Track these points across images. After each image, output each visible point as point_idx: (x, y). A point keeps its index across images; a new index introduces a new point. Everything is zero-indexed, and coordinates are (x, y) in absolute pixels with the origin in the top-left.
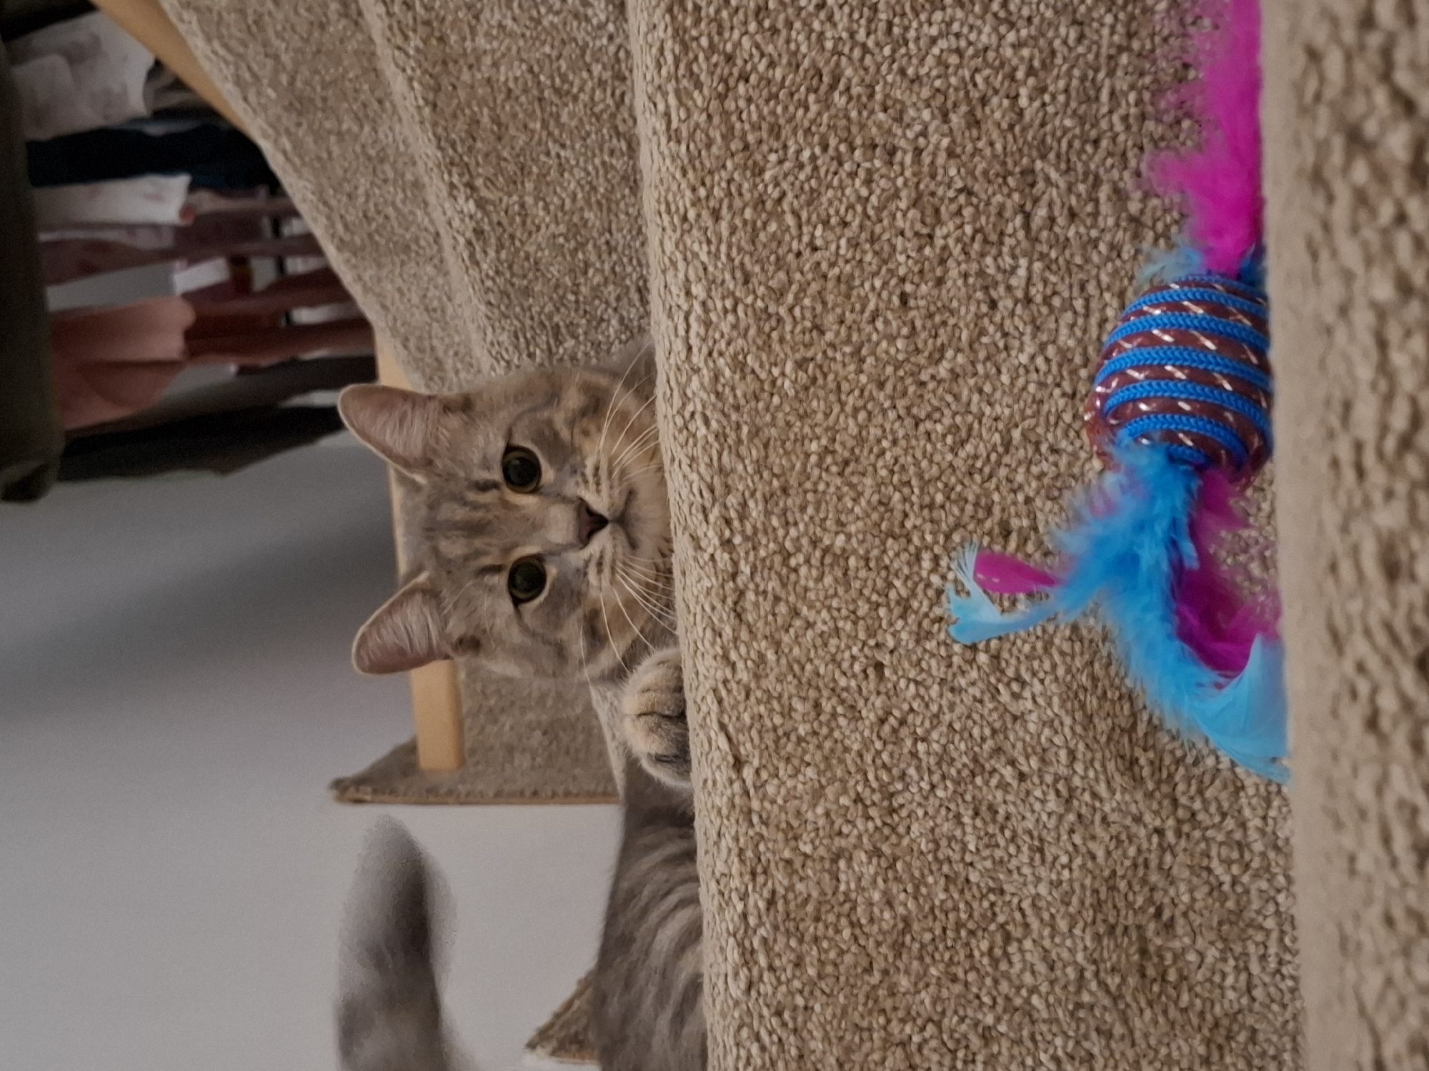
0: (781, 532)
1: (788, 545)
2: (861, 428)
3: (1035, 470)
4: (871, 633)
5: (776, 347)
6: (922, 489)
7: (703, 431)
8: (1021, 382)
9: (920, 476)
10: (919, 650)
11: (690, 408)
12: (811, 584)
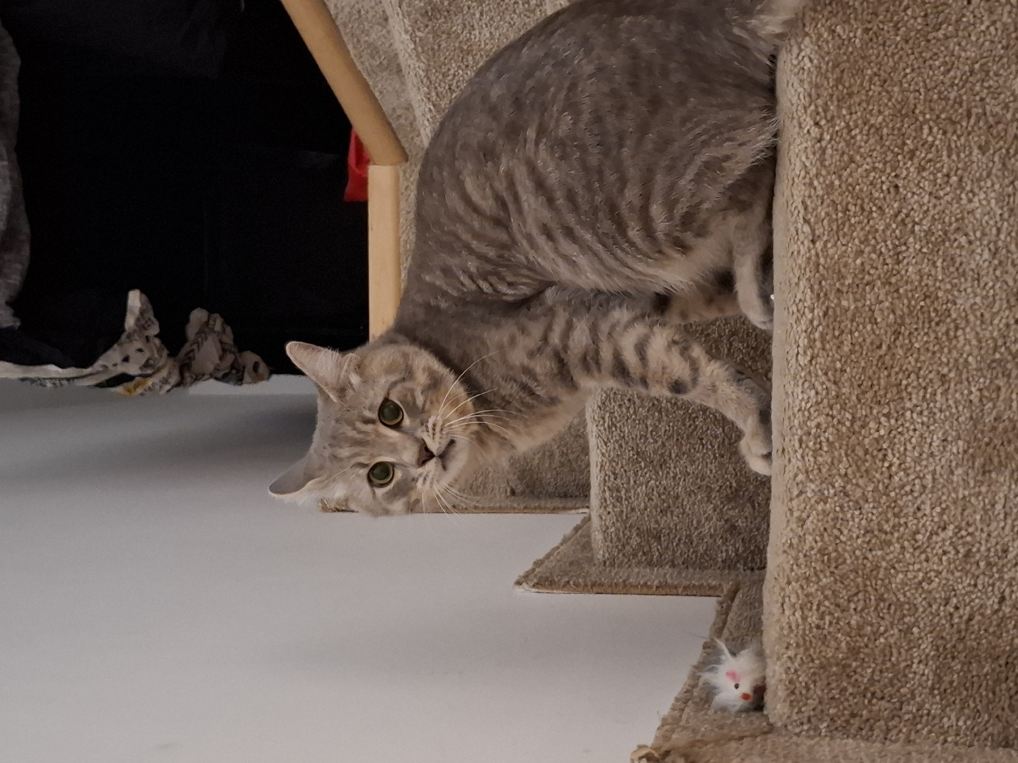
0: (848, 117)
1: (851, 123)
2: (895, 63)
3: (986, 84)
4: (894, 169)
5: (852, 21)
6: (926, 94)
7: (809, 65)
8: (981, 40)
9: (925, 86)
10: (919, 178)
11: (803, 54)
12: (863, 144)
